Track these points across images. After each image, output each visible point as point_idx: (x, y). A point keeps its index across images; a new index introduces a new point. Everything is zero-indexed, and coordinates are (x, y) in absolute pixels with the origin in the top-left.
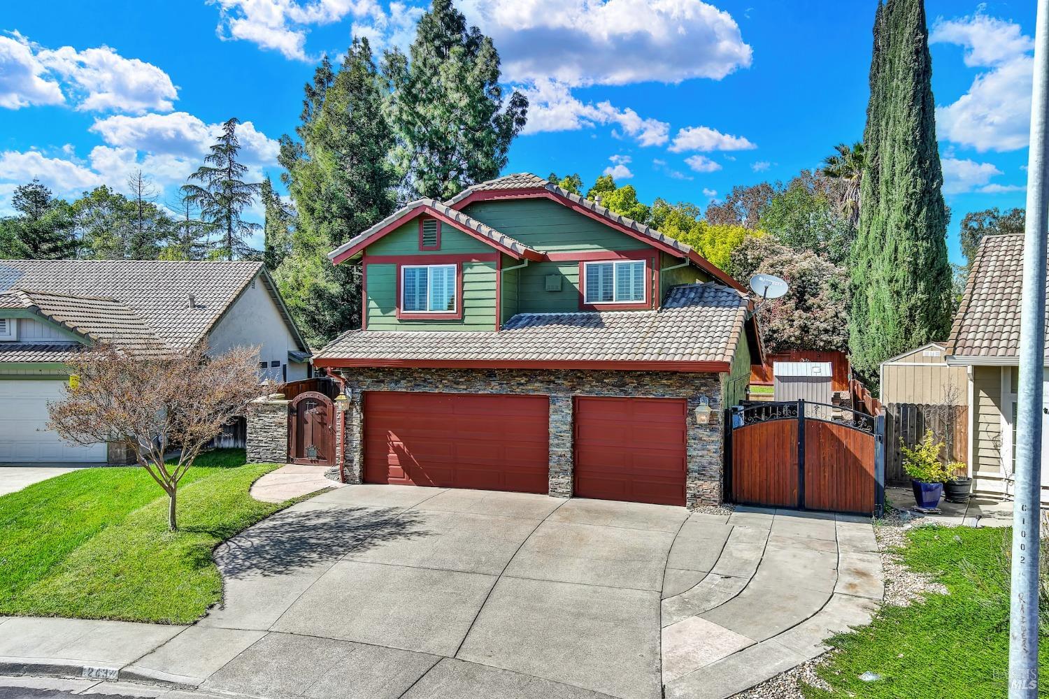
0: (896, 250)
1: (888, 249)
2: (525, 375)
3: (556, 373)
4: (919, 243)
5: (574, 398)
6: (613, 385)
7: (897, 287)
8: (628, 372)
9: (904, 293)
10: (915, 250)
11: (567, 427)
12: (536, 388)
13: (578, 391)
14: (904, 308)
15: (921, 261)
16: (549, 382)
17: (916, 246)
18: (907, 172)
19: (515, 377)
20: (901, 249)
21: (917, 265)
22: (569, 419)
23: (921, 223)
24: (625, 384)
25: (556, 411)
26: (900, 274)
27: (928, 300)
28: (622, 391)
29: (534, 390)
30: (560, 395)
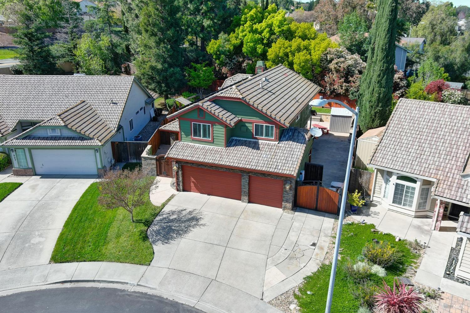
0: (373, 90)
1: (371, 88)
4: (382, 89)
5: (249, 176)
7: (372, 104)
9: (374, 107)
10: (380, 91)
11: (247, 184)
13: (251, 174)
14: (373, 112)
15: (381, 96)
17: (380, 90)
18: (381, 61)
20: (375, 90)
21: (380, 97)
22: (248, 182)
23: (383, 82)
25: (244, 179)
26: (374, 99)
27: (382, 110)
29: (237, 172)
30: (245, 174)
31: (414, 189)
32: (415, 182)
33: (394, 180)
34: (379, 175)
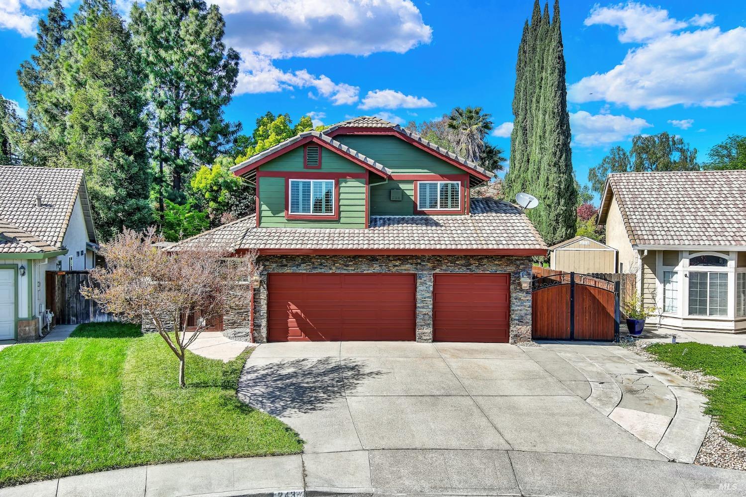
2: (399, 259)
3: (422, 258)
5: (435, 276)
6: (462, 265)
8: (472, 257)
11: (430, 295)
12: (408, 268)
13: (438, 270)
16: (417, 264)
19: (391, 261)
22: (431, 289)
24: (471, 264)
25: (422, 284)
28: (468, 269)
29: (405, 270)
30: (425, 272)
31: (725, 275)
32: (723, 263)
33: (683, 267)
34: (648, 270)
